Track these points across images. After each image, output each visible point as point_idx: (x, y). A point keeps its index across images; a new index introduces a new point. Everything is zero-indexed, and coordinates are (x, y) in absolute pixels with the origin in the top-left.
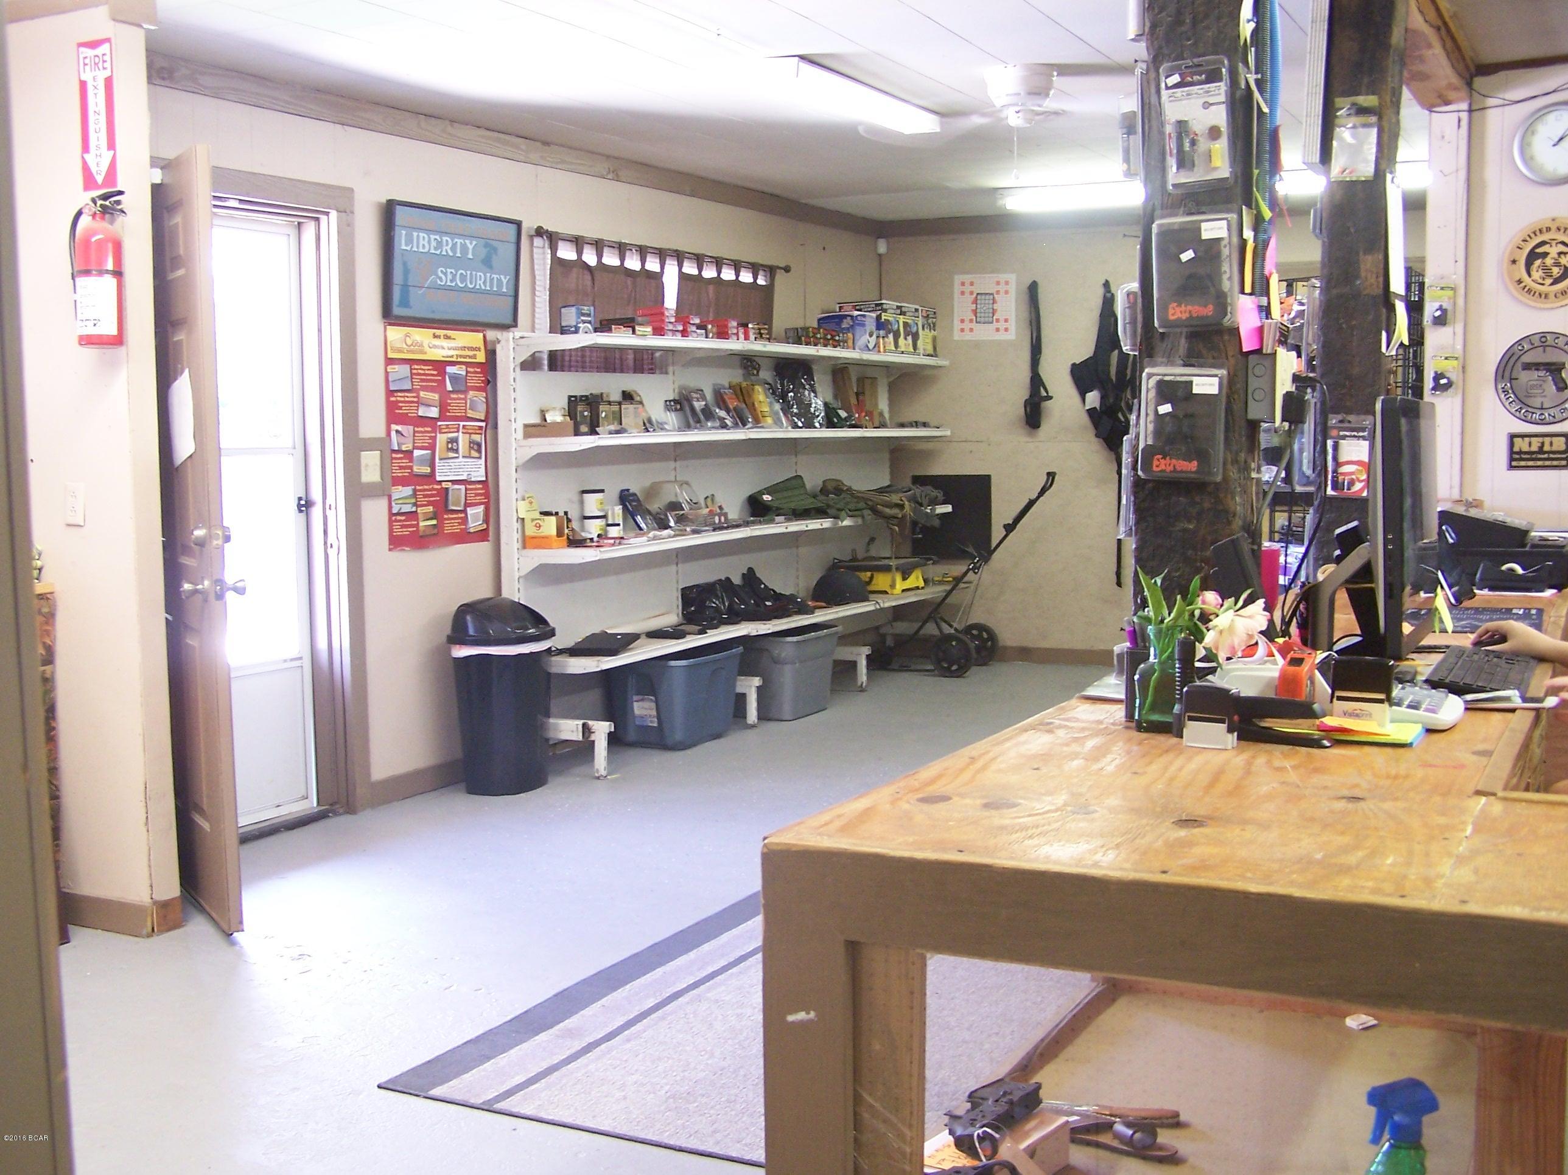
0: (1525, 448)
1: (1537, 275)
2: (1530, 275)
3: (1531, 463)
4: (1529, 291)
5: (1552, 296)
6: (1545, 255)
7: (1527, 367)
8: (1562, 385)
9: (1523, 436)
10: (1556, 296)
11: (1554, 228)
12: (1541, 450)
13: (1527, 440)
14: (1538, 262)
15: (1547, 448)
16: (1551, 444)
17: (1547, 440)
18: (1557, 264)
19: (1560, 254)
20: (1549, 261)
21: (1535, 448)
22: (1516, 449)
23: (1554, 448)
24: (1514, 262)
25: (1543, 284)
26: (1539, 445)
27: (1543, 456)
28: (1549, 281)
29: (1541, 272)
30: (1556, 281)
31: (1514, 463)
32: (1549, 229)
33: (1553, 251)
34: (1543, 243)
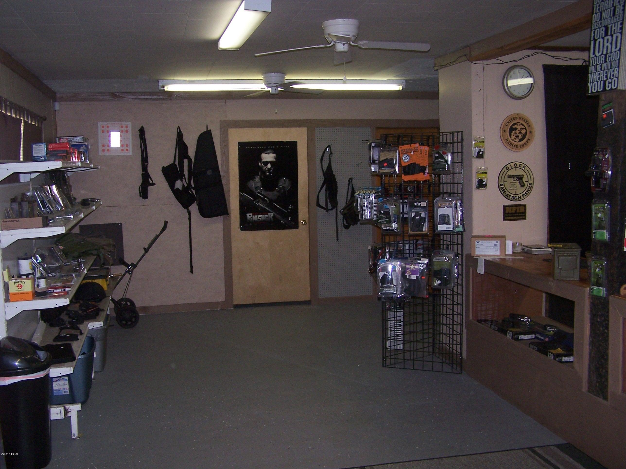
0: (510, 212)
1: (513, 137)
2: (511, 138)
3: (512, 218)
4: (511, 144)
5: (519, 146)
6: (516, 129)
7: (510, 177)
8: (522, 184)
9: (509, 206)
10: (520, 147)
11: (518, 118)
12: (516, 212)
13: (511, 208)
14: (514, 132)
15: (518, 211)
16: (519, 209)
17: (518, 207)
18: (520, 133)
19: (521, 129)
20: (517, 132)
21: (513, 212)
22: (507, 212)
23: (521, 211)
24: (505, 131)
25: (515, 141)
26: (515, 210)
27: (515, 215)
28: (518, 140)
29: (515, 136)
30: (521, 140)
31: (506, 218)
32: (517, 118)
33: (519, 127)
34: (515, 124)
